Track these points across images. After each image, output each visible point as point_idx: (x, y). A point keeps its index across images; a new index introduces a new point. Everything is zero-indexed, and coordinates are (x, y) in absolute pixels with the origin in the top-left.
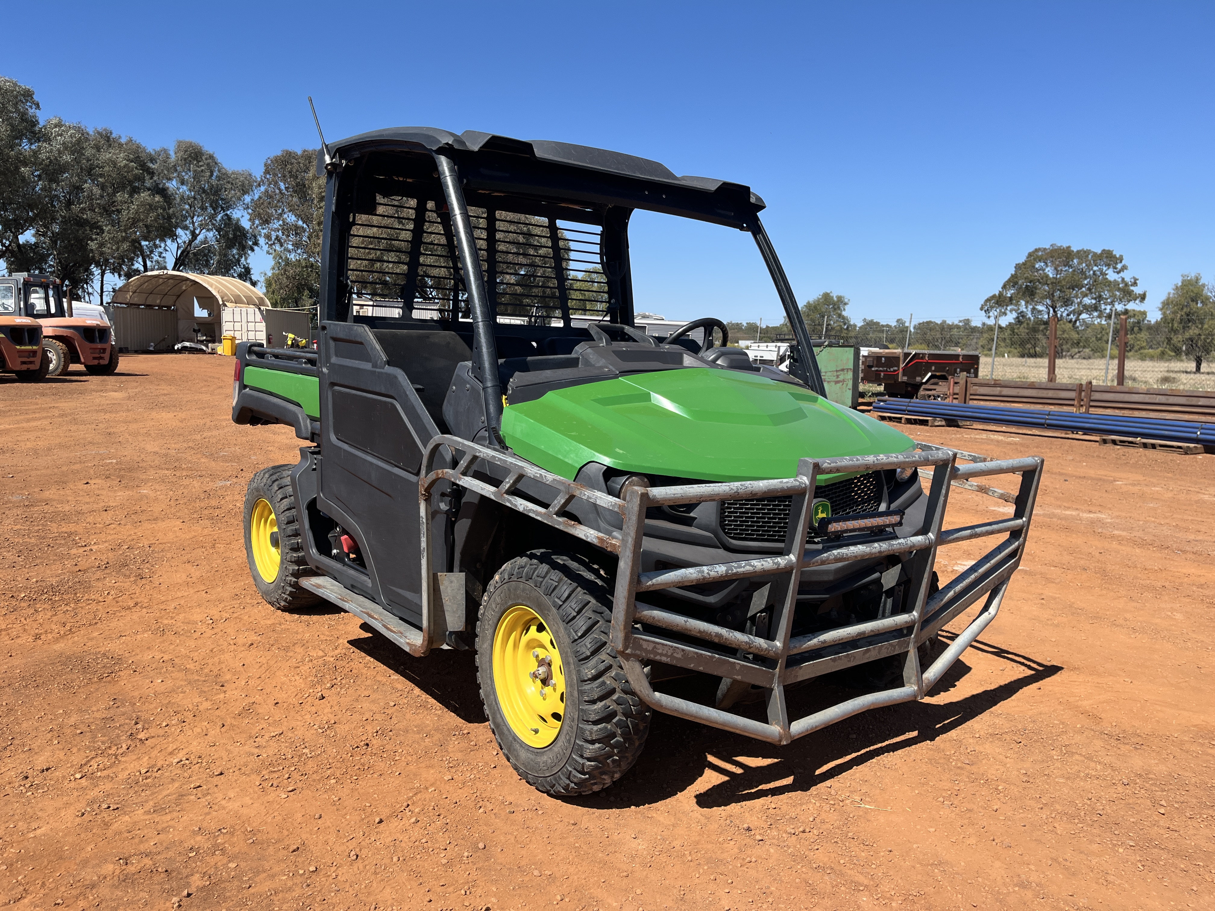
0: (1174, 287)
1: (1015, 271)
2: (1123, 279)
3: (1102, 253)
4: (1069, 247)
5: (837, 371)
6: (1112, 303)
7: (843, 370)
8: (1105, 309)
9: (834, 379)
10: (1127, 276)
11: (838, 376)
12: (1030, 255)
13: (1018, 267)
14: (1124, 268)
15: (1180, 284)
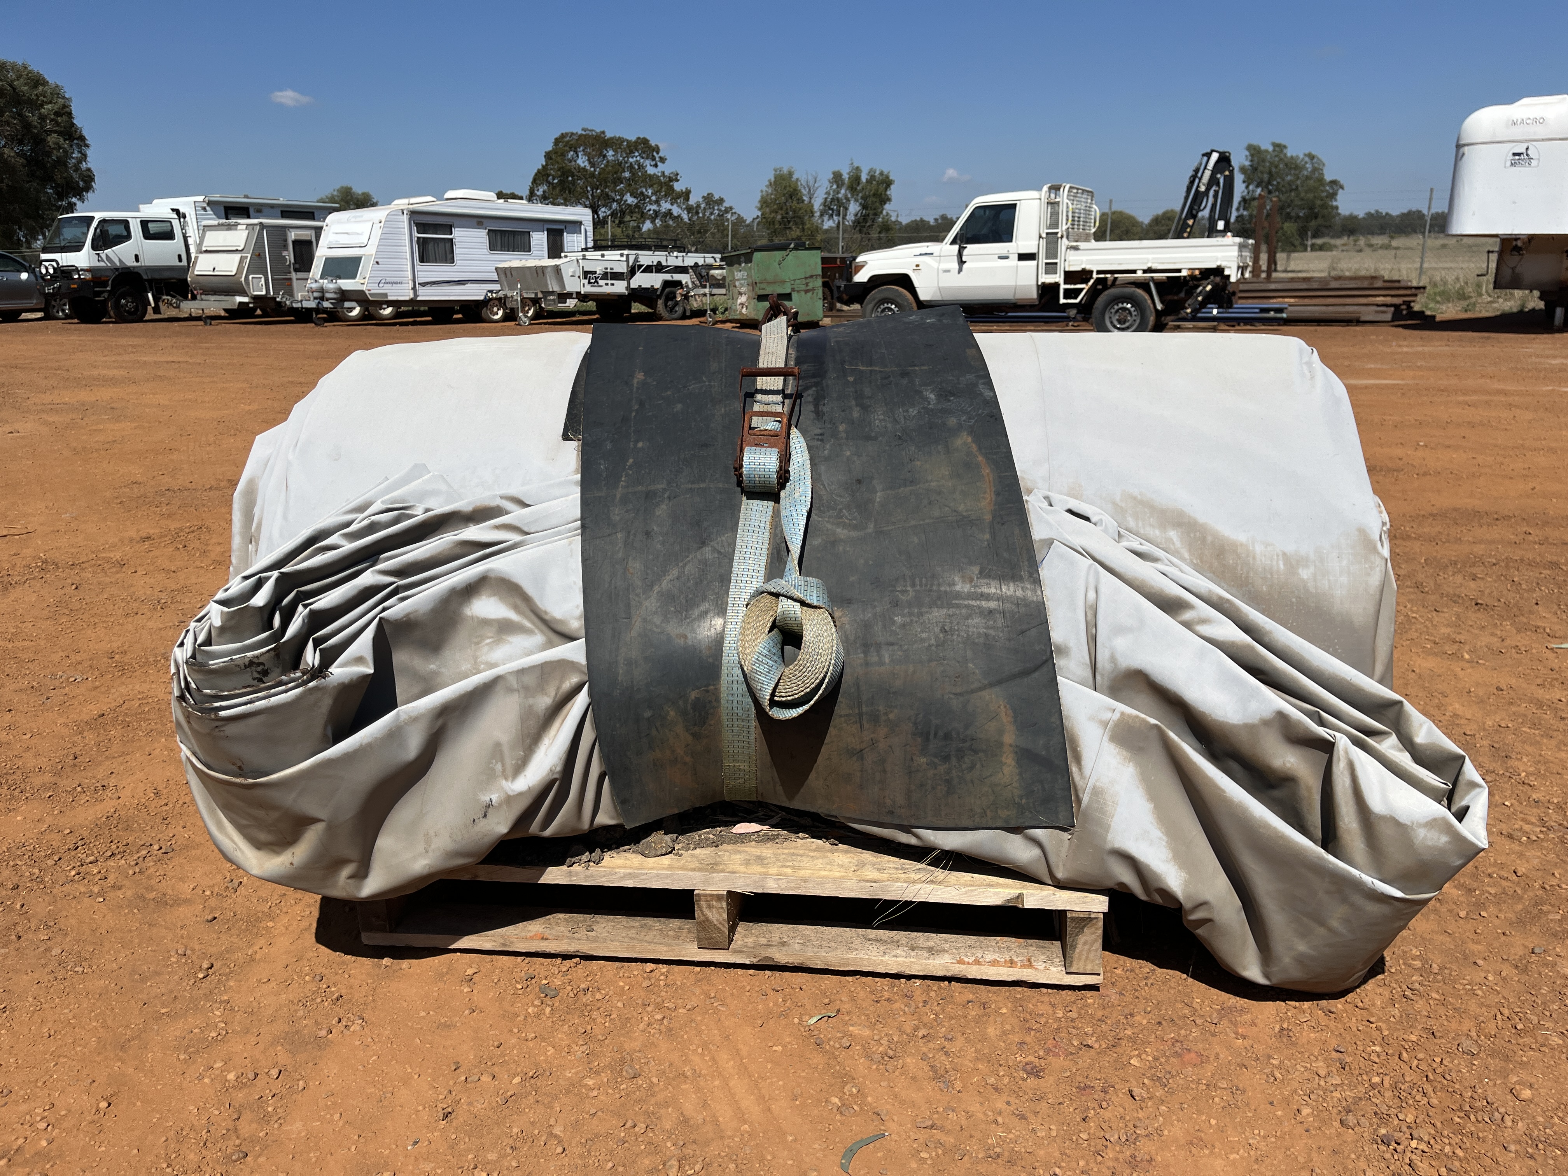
0: (767, 183)
1: (546, 161)
2: (663, 173)
3: (636, 142)
4: (603, 132)
5: (806, 278)
6: (657, 202)
7: (811, 277)
8: (650, 210)
9: (803, 287)
10: (666, 169)
11: (807, 284)
12: (557, 141)
13: (548, 156)
14: (662, 160)
15: (773, 180)
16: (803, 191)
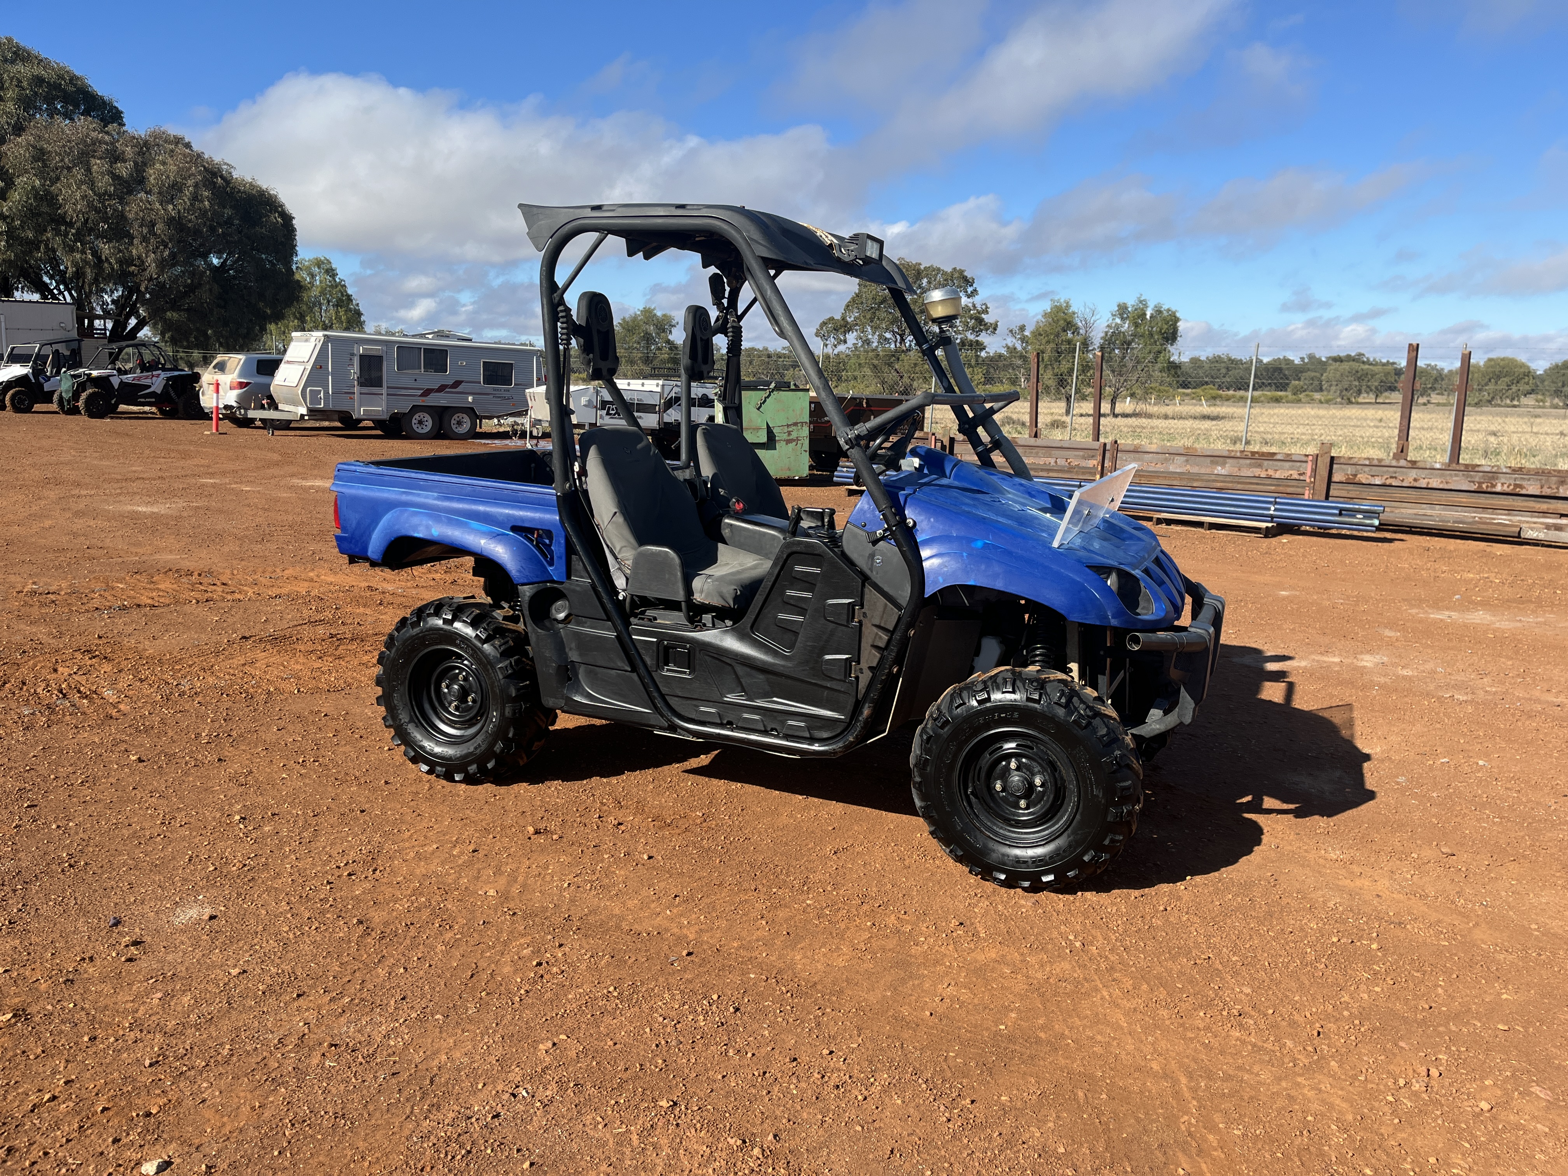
0: (1045, 314)
2: (974, 305)
3: (952, 272)
14: (976, 291)
15: (1049, 311)
16: (1080, 324)
